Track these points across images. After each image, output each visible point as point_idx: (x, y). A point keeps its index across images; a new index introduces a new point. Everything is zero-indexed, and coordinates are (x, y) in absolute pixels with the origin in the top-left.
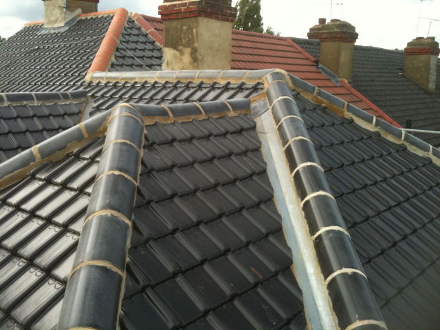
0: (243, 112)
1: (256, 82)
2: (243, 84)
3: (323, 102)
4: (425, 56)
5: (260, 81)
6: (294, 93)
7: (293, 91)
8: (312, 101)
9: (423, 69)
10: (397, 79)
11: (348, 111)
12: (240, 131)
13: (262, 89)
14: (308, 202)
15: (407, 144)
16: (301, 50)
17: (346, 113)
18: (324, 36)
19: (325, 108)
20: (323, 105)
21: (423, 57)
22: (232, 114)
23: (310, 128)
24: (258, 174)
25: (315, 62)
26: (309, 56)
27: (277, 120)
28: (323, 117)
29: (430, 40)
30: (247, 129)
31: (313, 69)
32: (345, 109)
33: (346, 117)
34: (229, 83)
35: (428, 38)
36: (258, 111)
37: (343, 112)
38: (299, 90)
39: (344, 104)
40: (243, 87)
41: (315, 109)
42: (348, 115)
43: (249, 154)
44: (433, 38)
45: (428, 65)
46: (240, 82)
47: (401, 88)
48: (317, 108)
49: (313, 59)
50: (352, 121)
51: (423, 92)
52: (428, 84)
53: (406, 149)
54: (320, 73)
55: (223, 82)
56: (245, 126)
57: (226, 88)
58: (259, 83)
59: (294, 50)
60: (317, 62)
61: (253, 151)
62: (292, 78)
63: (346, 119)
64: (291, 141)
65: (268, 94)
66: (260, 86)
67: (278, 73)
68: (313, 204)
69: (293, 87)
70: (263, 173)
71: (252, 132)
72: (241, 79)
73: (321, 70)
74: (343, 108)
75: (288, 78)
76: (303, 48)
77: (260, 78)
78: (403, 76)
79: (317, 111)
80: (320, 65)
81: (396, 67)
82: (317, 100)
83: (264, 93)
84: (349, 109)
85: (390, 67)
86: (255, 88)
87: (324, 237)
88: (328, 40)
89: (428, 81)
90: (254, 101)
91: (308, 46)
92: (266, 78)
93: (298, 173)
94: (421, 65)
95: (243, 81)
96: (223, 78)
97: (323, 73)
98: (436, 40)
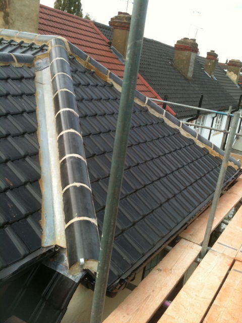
0: (27, 65)
1: (43, 44)
2: (33, 44)
3: (92, 68)
4: (188, 52)
5: (46, 44)
6: (71, 57)
7: (70, 55)
8: (84, 66)
9: (185, 62)
10: (167, 66)
11: (110, 77)
12: (21, 79)
13: (47, 50)
14: (62, 136)
15: (149, 107)
16: (100, 32)
17: (108, 79)
18: (116, 24)
19: (94, 72)
20: (92, 70)
21: (187, 53)
22: (16, 64)
23: (77, 85)
24: (28, 113)
25: (108, 43)
26: (105, 38)
27: (53, 75)
28: (90, 79)
29: (192, 41)
30: (27, 78)
31: (107, 48)
32: (108, 76)
33: (108, 82)
34: (22, 42)
35: (191, 39)
36: (40, 67)
37: (106, 78)
38: (75, 56)
39: (108, 72)
40: (33, 47)
41: (85, 72)
42: (110, 81)
43: (24, 97)
44: (195, 40)
45: (189, 59)
46: (30, 43)
47: (168, 73)
48: (86, 71)
49: (108, 41)
50: (112, 86)
51: (183, 78)
52: (187, 73)
53: (147, 110)
54: (112, 52)
55: (18, 41)
56: (26, 75)
57: (20, 45)
58: (45, 45)
59: (95, 32)
60: (110, 44)
61: (27, 95)
62: (70, 45)
63: (108, 83)
64: (59, 91)
65: (50, 55)
66: (45, 48)
67: (60, 40)
68: (65, 138)
69: (71, 53)
70: (33, 112)
71: (31, 81)
72: (32, 40)
73: (112, 51)
74: (107, 74)
75: (67, 44)
76: (101, 31)
77: (46, 42)
78: (171, 65)
79: (86, 73)
80: (112, 47)
81: (168, 58)
82: (88, 66)
83: (47, 54)
84: (111, 76)
85: (163, 57)
86: (42, 49)
87: (67, 161)
88: (119, 27)
89: (188, 71)
90: (39, 58)
91: (106, 30)
92: (51, 42)
93: (59, 114)
94: (184, 58)
95: (34, 42)
96: (18, 38)
97: (114, 53)
98: (196, 42)
